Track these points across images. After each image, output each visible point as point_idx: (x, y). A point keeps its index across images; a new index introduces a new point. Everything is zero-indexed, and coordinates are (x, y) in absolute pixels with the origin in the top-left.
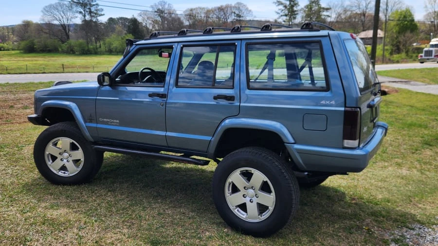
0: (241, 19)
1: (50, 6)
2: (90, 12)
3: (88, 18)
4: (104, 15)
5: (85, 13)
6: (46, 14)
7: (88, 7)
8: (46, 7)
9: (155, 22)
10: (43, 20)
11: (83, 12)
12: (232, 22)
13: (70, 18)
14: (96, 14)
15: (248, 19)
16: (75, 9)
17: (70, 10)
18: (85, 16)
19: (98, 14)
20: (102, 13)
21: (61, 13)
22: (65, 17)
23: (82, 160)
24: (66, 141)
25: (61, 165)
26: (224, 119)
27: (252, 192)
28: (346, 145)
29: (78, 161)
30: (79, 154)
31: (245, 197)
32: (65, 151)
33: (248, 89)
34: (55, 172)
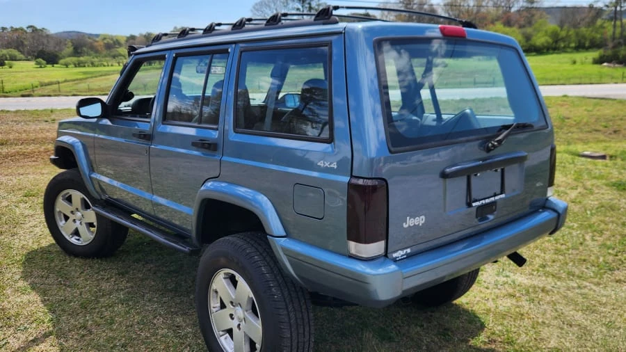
0: (535, 5)
6: (255, 14)
12: (519, 11)
16: (291, 5)
17: (285, 6)
23: (95, 224)
24: (77, 196)
25: (74, 228)
26: (204, 182)
27: (239, 312)
28: (353, 251)
29: (90, 225)
30: (91, 216)
31: (233, 319)
32: (77, 209)
33: (234, 131)
34: (67, 237)
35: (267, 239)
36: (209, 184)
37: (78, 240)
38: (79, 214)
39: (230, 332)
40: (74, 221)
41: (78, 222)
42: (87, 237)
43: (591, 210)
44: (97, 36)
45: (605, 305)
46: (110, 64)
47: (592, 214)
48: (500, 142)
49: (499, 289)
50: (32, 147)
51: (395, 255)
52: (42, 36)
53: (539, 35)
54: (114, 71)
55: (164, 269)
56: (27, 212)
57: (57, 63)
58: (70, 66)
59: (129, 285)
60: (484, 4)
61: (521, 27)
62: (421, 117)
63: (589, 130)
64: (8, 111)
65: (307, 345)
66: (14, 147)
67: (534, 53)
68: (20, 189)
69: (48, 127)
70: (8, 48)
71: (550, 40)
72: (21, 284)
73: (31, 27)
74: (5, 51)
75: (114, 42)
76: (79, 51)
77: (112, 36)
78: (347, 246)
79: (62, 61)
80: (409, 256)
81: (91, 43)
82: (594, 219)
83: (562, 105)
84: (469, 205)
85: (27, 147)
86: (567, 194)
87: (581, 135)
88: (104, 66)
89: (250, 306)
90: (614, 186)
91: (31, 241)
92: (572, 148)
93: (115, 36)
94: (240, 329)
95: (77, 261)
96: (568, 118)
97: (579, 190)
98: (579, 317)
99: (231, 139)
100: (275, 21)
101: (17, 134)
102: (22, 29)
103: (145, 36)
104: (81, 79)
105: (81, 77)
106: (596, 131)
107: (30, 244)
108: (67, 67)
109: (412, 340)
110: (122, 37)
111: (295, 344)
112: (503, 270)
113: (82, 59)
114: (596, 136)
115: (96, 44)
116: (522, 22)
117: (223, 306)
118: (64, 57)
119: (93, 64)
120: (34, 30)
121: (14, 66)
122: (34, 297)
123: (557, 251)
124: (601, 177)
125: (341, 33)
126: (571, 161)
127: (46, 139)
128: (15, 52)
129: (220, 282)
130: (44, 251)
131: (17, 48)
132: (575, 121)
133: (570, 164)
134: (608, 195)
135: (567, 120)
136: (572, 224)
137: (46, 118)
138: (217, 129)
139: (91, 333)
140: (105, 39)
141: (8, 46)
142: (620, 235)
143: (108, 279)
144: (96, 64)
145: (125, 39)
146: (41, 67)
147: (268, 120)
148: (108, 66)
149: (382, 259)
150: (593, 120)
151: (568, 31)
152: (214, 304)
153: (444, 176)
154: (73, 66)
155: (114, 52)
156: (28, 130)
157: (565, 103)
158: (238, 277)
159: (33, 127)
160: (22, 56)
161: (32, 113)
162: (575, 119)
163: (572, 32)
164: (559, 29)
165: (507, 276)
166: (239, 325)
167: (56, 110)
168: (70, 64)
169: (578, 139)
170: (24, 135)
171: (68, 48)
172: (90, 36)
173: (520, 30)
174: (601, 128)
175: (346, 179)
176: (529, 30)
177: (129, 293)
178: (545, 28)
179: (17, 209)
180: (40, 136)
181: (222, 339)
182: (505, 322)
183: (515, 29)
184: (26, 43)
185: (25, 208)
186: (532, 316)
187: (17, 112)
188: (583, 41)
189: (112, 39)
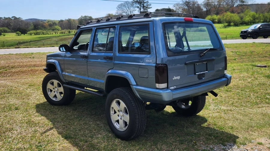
0: (244, 3)
1: (121, 5)
2: (144, 7)
3: (142, 10)
4: (151, 8)
5: (140, 8)
6: (118, 10)
7: (142, 4)
8: (119, 5)
9: (184, 9)
10: (117, 13)
11: (140, 7)
12: (237, 6)
13: (132, 11)
14: (147, 7)
15: (250, 3)
16: (135, 5)
17: (132, 6)
18: (140, 9)
19: (148, 8)
20: (151, 7)
21: (127, 8)
22: (129, 10)
23: (63, 92)
24: (56, 82)
25: (54, 95)
26: (108, 71)
27: (121, 114)
28: (157, 87)
29: (61, 93)
30: (61, 89)
31: (119, 116)
32: (56, 87)
33: (118, 53)
34: (52, 98)
35: (130, 87)
36: (110, 71)
37: (56, 99)
38: (56, 89)
39: (118, 121)
40: (54, 92)
41: (56, 92)
42: (60, 97)
43: (255, 85)
44: (45, 20)
45: (251, 114)
46: (51, 33)
47: (255, 87)
48: (204, 54)
49: (215, 111)
50: (25, 69)
51: (171, 88)
52: (19, 21)
53: (247, 17)
54: (53, 36)
55: (90, 108)
56: (31, 92)
57: (26, 33)
58: (33, 35)
59: (78, 113)
60: (222, 3)
61: (238, 13)
62: (183, 49)
63: (263, 56)
64: (12, 54)
65: (144, 122)
66: (17, 68)
67: (245, 25)
68: (27, 84)
69: (31, 60)
70: (3, 27)
71: (252, 19)
72: (37, 114)
73: (14, 17)
74: (1, 29)
75: (53, 23)
76: (37, 27)
77: (52, 20)
78: (155, 85)
79: (29, 32)
80: (175, 89)
81: (42, 24)
82: (256, 88)
83: (252, 47)
84: (195, 74)
85: (23, 69)
86: (247, 80)
87: (259, 59)
88: (49, 34)
89: (125, 111)
90: (266, 77)
91: (36, 101)
92: (254, 64)
93: (54, 21)
94: (121, 119)
95: (56, 107)
96: (254, 52)
97: (252, 78)
98: (241, 117)
99: (117, 55)
100: (131, 17)
101: (18, 63)
102: (9, 18)
103: (68, 20)
104: (38, 40)
105: (38, 39)
106: (266, 57)
107: (36, 102)
108: (31, 35)
109: (181, 125)
110: (57, 21)
111: (140, 121)
112: (217, 105)
113: (38, 31)
114: (266, 59)
115: (45, 24)
116: (239, 11)
117: (115, 112)
118: (29, 31)
119: (43, 34)
120: (15, 18)
121: (6, 35)
122: (43, 117)
123: (239, 99)
124: (262, 73)
125: (152, 21)
126: (251, 68)
127: (31, 65)
128: (6, 29)
129: (114, 105)
130: (43, 104)
131: (7, 27)
132: (257, 53)
133: (251, 69)
134: (263, 80)
135: (253, 53)
136: (246, 90)
137: (30, 57)
138: (112, 53)
139: (67, 127)
140: (49, 22)
141: (3, 26)
142: (265, 93)
143: (69, 112)
144: (45, 33)
145: (58, 22)
146: (19, 35)
147: (130, 49)
148: (50, 34)
149: (166, 89)
150: (265, 52)
151: (259, 15)
152: (112, 112)
153: (186, 64)
154: (34, 34)
155: (53, 28)
156: (23, 61)
157: (254, 45)
158: (121, 101)
159: (25, 60)
160: (9, 30)
161: (24, 54)
162: (257, 52)
163: (261, 15)
164: (255, 14)
165: (218, 107)
166: (121, 118)
167: (33, 53)
168: (32, 34)
169: (257, 60)
170: (21, 64)
171: (31, 26)
172: (42, 21)
173: (238, 15)
174: (268, 56)
175: (155, 65)
176: (242, 15)
177: (78, 115)
178: (249, 14)
179: (27, 91)
180: (28, 64)
181: (115, 124)
182: (214, 120)
183: (235, 14)
184: (11, 24)
185: (30, 90)
186: (224, 118)
187: (16, 54)
188: (266, 19)
189: (52, 22)
